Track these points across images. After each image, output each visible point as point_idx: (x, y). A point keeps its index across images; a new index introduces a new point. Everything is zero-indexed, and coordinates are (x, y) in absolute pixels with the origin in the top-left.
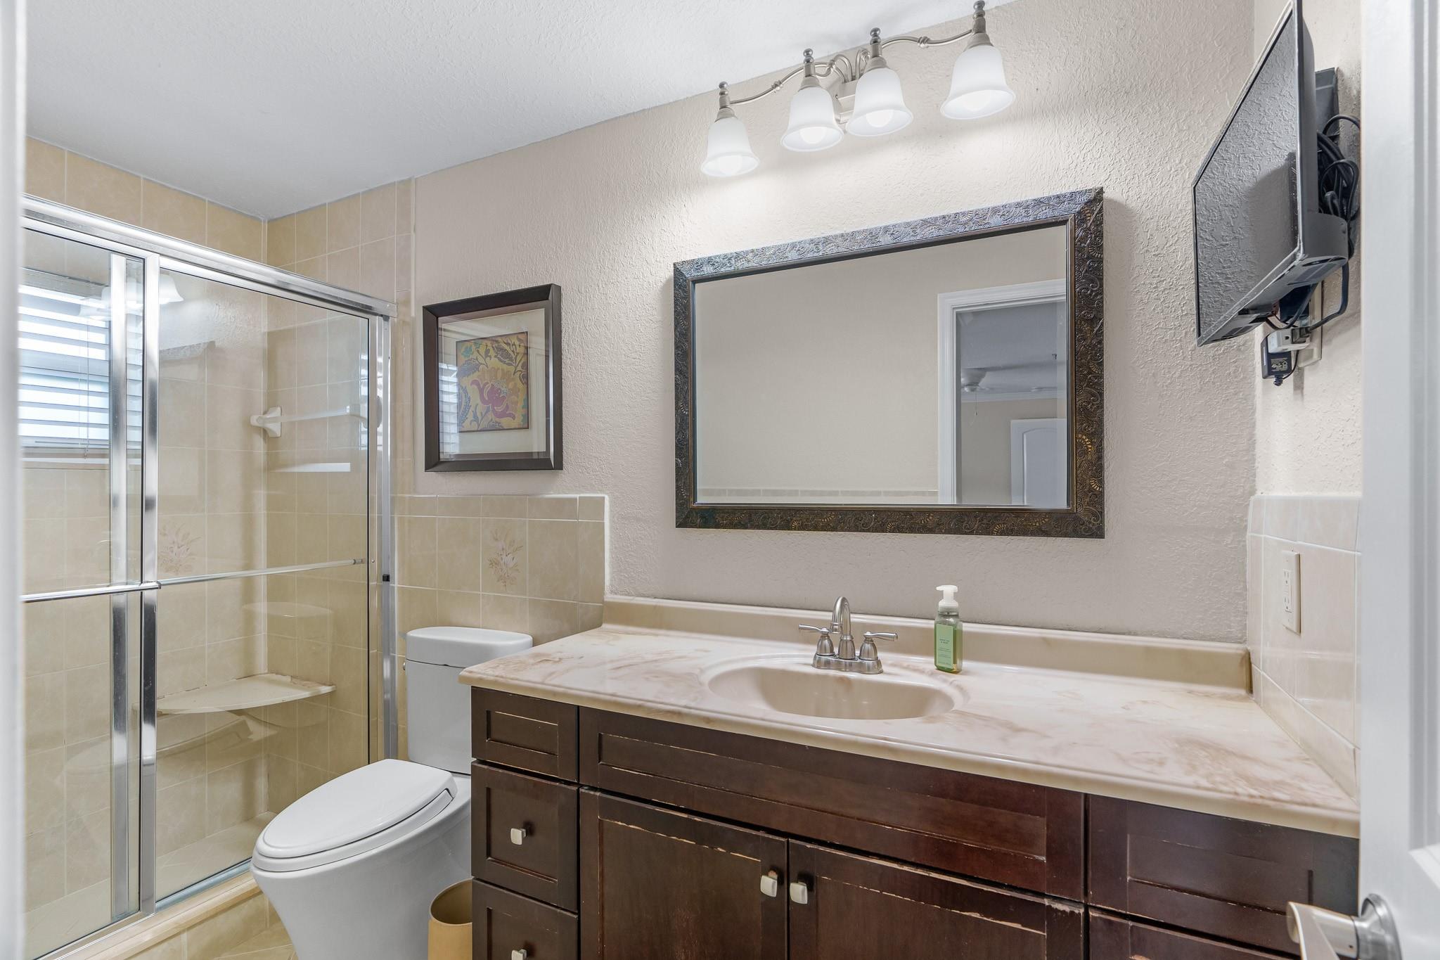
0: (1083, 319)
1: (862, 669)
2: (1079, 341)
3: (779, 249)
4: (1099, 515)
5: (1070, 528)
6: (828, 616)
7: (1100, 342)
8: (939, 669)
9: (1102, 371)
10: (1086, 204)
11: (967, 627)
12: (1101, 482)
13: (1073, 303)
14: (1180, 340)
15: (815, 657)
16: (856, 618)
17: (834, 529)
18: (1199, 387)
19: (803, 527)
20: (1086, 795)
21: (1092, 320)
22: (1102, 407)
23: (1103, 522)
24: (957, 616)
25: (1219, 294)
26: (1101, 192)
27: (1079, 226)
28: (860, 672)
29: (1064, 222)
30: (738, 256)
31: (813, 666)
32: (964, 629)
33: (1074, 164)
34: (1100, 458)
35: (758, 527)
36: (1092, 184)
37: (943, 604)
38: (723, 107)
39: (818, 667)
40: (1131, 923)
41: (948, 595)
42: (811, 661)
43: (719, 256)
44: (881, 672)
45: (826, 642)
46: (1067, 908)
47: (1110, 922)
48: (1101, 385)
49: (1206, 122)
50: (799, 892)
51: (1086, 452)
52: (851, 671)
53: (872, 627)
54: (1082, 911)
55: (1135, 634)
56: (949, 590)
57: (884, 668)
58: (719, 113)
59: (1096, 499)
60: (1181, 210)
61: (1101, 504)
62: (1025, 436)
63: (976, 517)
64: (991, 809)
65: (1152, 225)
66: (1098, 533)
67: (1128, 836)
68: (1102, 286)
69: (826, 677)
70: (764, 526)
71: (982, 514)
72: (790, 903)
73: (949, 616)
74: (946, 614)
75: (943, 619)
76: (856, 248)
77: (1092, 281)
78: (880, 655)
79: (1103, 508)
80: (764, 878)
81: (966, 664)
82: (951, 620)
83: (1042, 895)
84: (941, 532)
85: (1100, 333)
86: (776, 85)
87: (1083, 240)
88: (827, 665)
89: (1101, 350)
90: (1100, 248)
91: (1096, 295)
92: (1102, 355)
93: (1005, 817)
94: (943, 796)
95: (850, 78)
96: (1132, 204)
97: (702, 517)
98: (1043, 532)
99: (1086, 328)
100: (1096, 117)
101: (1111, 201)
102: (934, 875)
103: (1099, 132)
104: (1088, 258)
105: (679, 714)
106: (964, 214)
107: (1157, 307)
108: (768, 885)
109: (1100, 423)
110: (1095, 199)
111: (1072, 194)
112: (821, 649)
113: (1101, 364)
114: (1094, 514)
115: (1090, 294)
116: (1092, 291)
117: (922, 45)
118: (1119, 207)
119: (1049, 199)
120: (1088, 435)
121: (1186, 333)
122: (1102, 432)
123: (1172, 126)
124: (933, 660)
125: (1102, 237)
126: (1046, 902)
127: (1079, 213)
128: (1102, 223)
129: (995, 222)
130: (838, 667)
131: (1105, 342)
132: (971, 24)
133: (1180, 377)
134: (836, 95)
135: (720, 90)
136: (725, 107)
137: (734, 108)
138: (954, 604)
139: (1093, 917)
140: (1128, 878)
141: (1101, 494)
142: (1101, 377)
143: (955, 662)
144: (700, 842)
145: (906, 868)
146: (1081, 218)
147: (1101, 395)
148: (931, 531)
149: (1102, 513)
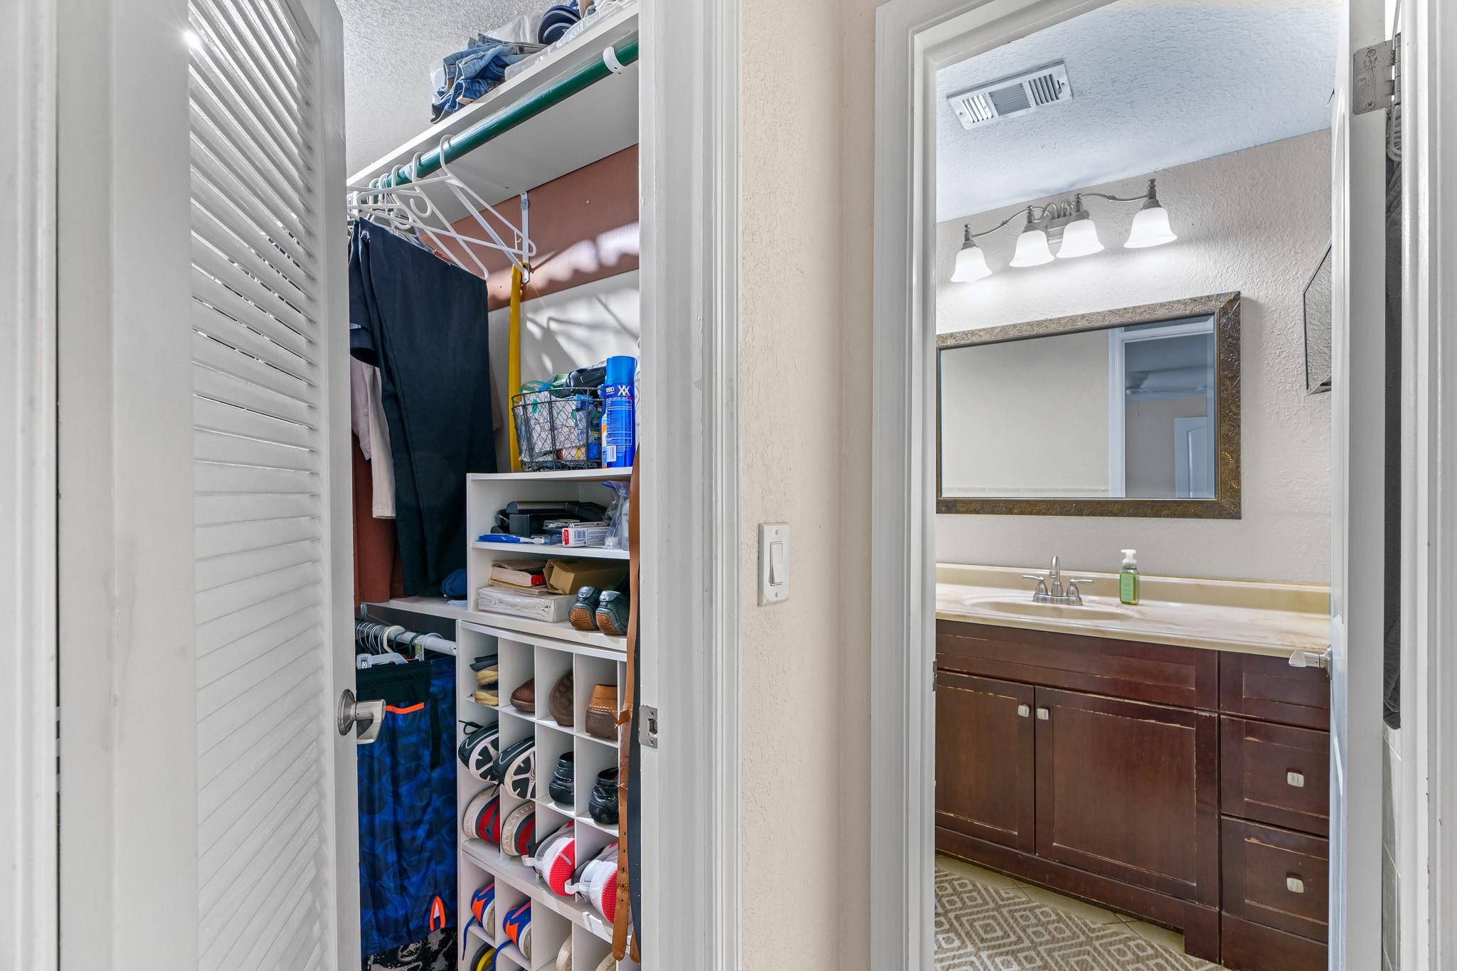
0: (1226, 376)
1: (1068, 602)
2: (1223, 391)
3: (1004, 328)
4: (1238, 504)
5: (1217, 513)
6: (1047, 572)
7: (1238, 392)
8: (1123, 603)
9: (1239, 410)
10: (1228, 302)
11: (1142, 578)
12: (1239, 483)
13: (1219, 366)
14: (1296, 390)
15: (1034, 596)
16: (1063, 573)
17: (1044, 514)
18: (1310, 420)
19: (1021, 513)
20: (1219, 651)
21: (1232, 378)
22: (1240, 434)
23: (1240, 508)
24: (1135, 569)
25: (1326, 360)
26: (1239, 293)
27: (1223, 316)
28: (1068, 604)
29: (1213, 314)
30: (973, 333)
31: (1033, 601)
32: (1141, 579)
33: (1220, 274)
34: (1238, 467)
35: (989, 513)
36: (1231, 288)
37: (1125, 561)
38: (967, 239)
39: (1037, 602)
40: (1245, 720)
41: (1129, 555)
42: (1032, 599)
43: (959, 333)
44: (1082, 605)
45: (1042, 586)
46: (1208, 714)
47: (1233, 720)
48: (1239, 419)
49: (1315, 248)
50: (1042, 714)
51: (1228, 463)
52: (1061, 604)
53: (1076, 578)
54: (1216, 715)
55: (1264, 582)
56: (1130, 552)
57: (1083, 603)
58: (964, 244)
59: (1236, 494)
60: (1297, 306)
61: (1239, 497)
62: (1190, 433)
63: (1148, 506)
64: (1162, 663)
65: (1276, 315)
66: (1236, 515)
67: (1244, 674)
68: (1239, 355)
69: (1044, 607)
70: (993, 512)
71: (1153, 504)
72: (1036, 720)
73: (1130, 569)
74: (1127, 567)
75: (1126, 571)
76: (1061, 329)
77: (1232, 352)
78: (1080, 596)
79: (1240, 500)
80: (1020, 707)
81: (1141, 602)
82: (1132, 571)
83: (1194, 709)
84: (1123, 516)
85: (1238, 387)
86: (1004, 223)
87: (1226, 325)
88: (1044, 600)
89: (1239, 397)
90: (1238, 331)
91: (1236, 361)
92: (1239, 401)
93: (1170, 668)
94: (1132, 657)
95: (1056, 216)
96: (1262, 301)
97: (946, 506)
98: (1198, 515)
99: (1228, 383)
100: (1236, 243)
101: (1246, 299)
102: (1126, 701)
103: (1238, 253)
104: (1229, 337)
105: (964, 616)
106: (1139, 307)
107: (1279, 368)
108: (1023, 711)
109: (1239, 444)
110: (1234, 299)
111: (1218, 295)
112: (1039, 591)
113: (1239, 406)
114: (1234, 504)
115: (1231, 361)
116: (1232, 359)
117: (1111, 201)
118: (1253, 304)
119: (1201, 298)
120: (1229, 452)
121: (1300, 386)
122: (1240, 450)
123: (1291, 251)
124: (1119, 599)
125: (1239, 324)
126: (1195, 712)
127: (1223, 308)
128: (1239, 314)
129: (1161, 314)
130: (1052, 601)
131: (1241, 392)
132: (1145, 191)
133: (1295, 414)
134: (1046, 227)
135: (965, 228)
136: (969, 240)
137: (975, 240)
138: (1134, 562)
139: (1224, 719)
140: (1244, 697)
141: (1239, 491)
142: (1239, 414)
143: (1134, 599)
144: (976, 690)
145: (1109, 698)
146: (1224, 311)
147: (1239, 426)
148: (1116, 515)
149: (1239, 503)
